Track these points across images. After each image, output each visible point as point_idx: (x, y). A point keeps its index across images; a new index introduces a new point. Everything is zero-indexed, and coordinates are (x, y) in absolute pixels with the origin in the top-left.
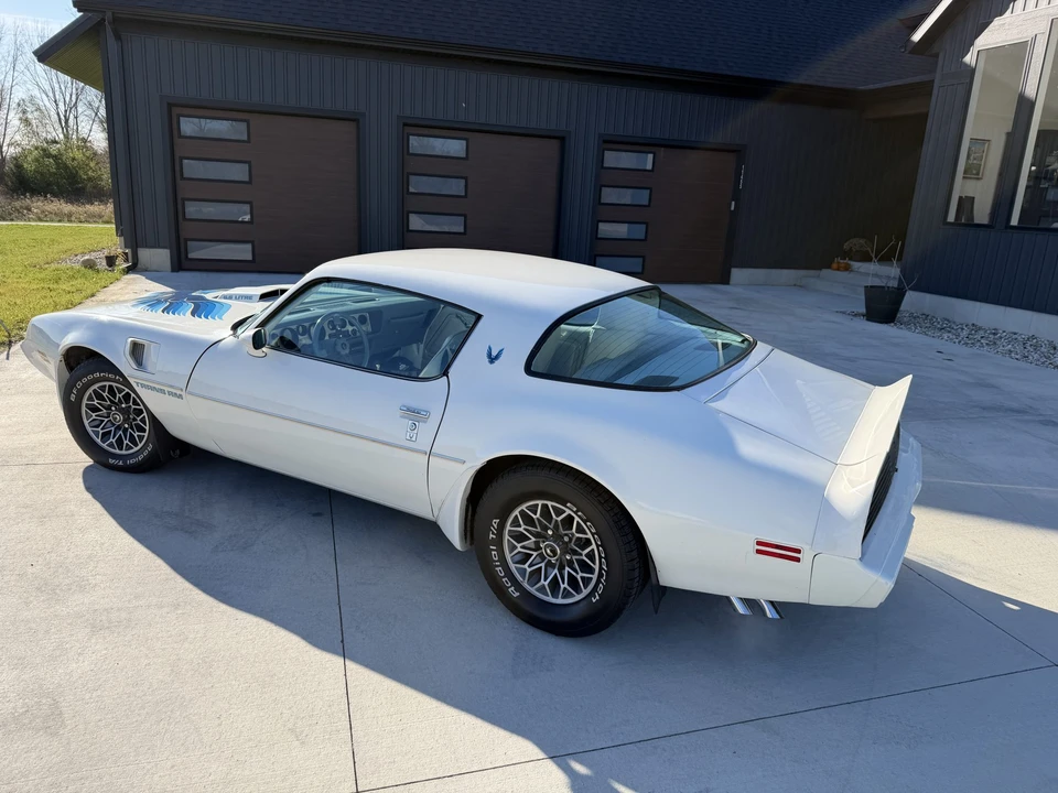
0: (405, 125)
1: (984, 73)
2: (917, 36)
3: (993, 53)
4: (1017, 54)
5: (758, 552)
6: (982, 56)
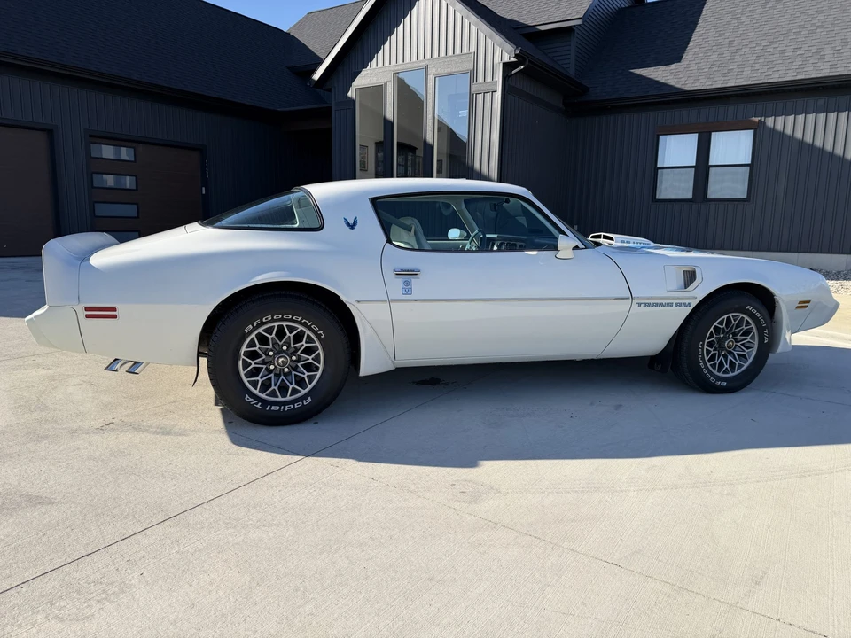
1: (361, 107)
2: (316, 76)
3: (363, 91)
6: (358, 92)
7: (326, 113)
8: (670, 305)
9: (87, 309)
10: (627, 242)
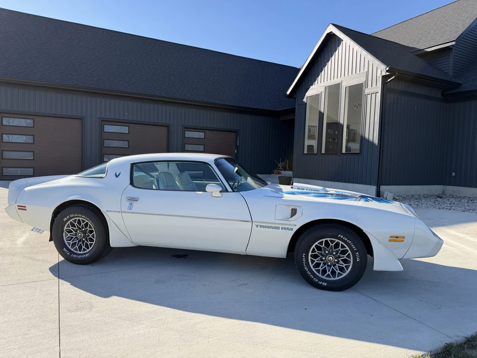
0: (102, 121)
1: (310, 106)
2: (288, 93)
3: (311, 97)
4: (317, 97)
6: (308, 98)
8: (279, 228)
9: (18, 206)
10: (302, 189)
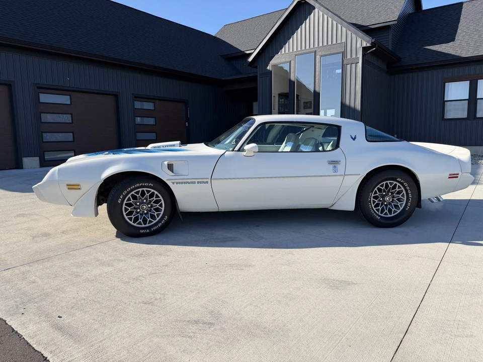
0: (38, 88)
2: (250, 59)
5: (449, 178)
7: (254, 79)
